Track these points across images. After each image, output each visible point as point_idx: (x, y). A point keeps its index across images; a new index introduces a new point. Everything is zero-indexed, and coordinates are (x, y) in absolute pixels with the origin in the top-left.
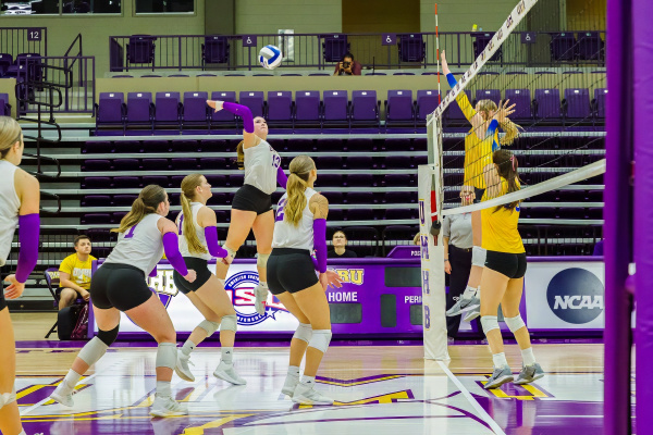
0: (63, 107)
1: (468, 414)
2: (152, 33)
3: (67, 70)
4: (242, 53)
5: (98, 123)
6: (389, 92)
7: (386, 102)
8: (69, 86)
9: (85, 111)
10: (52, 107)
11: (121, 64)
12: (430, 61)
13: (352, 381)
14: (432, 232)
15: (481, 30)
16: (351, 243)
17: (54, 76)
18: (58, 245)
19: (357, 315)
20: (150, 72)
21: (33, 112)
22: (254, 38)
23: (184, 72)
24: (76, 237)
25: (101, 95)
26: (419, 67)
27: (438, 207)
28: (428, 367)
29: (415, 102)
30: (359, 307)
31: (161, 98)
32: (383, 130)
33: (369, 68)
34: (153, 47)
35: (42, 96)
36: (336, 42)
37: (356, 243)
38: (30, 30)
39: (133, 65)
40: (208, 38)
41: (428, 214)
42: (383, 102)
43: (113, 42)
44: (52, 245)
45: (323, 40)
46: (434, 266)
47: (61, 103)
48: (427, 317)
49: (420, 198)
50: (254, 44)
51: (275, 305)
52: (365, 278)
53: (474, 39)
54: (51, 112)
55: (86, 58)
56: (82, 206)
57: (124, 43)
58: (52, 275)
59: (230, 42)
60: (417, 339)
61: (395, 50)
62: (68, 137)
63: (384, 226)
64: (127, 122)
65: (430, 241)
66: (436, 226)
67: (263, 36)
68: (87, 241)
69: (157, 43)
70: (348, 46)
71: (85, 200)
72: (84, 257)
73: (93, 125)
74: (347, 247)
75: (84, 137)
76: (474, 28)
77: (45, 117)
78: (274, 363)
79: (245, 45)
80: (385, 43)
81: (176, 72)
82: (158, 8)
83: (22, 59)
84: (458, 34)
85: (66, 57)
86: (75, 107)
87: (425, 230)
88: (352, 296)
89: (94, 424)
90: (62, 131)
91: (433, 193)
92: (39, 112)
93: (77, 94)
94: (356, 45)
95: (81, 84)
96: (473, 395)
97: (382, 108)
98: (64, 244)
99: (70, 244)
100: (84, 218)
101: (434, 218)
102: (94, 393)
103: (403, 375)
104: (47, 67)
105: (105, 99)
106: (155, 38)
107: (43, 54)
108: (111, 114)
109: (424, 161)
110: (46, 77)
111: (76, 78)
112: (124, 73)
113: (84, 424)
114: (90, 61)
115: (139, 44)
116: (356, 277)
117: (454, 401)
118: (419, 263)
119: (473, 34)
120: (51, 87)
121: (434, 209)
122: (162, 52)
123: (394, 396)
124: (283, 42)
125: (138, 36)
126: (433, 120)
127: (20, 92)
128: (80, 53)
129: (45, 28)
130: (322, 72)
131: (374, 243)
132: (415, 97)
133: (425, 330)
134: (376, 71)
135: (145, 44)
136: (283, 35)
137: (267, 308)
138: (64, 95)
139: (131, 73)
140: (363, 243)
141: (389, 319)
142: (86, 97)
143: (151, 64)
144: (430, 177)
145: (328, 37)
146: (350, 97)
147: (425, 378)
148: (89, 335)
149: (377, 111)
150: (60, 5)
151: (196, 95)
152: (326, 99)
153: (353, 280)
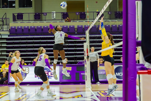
0: (2, 30)
1: (95, 100)
2: (23, 13)
3: (3, 21)
4: (43, 17)
5: (10, 33)
6: (78, 26)
7: (77, 28)
8: (3, 25)
9: (7, 31)
11: (15, 20)
12: (87, 18)
13: (69, 93)
15: (99, 11)
16: (69, 61)
20: (22, 22)
22: (46, 13)
23: (30, 22)
24: (5, 60)
25: (11, 27)
26: (84, 20)
28: (86, 89)
31: (25, 28)
32: (76, 35)
34: (23, 16)
36: (65, 14)
39: (18, 20)
40: (35, 14)
41: (86, 54)
42: (76, 28)
43: (13, 15)
45: (62, 14)
46: (87, 66)
47: (1, 29)
48: (86, 78)
49: (84, 50)
50: (46, 15)
51: (51, 75)
52: (72, 69)
55: (7, 19)
57: (16, 15)
59: (41, 14)
60: (84, 83)
61: (79, 16)
62: (3, 37)
63: (77, 57)
64: (17, 33)
65: (87, 60)
66: (88, 57)
67: (48, 13)
68: (7, 61)
69: (23, 15)
70: (68, 15)
72: (7, 65)
73: (9, 34)
75: (7, 37)
78: (51, 89)
79: (44, 15)
80: (76, 14)
81: (28, 21)
82: (24, 7)
84: (94, 12)
85: (2, 18)
86: (5, 30)
87: (85, 58)
88: (69, 73)
90: (2, 36)
91: (87, 49)
93: (5, 27)
94: (70, 15)
96: (97, 96)
97: (76, 29)
98: (2, 62)
100: (7, 56)
101: (88, 55)
103: (81, 91)
105: (12, 28)
106: (23, 14)
108: (13, 31)
109: (85, 42)
111: (5, 23)
112: (16, 22)
114: (8, 19)
115: (19, 15)
117: (92, 97)
118: (84, 66)
119: (97, 12)
121: (87, 53)
122: (25, 17)
123: (78, 96)
125: (19, 13)
126: (87, 32)
128: (6, 17)
130: (62, 21)
131: (74, 61)
132: (83, 27)
133: (86, 81)
134: (74, 21)
135: (21, 15)
136: (53, 13)
137: (49, 76)
138: (2, 27)
139: (18, 22)
140: (72, 61)
141: (78, 79)
142: (7, 28)
143: (22, 20)
144: (86, 45)
145: (63, 13)
146: (68, 27)
147: (86, 92)
148: (8, 83)
149: (75, 30)
150: (1, 6)
151: (33, 27)
152: (63, 27)
153: (69, 70)
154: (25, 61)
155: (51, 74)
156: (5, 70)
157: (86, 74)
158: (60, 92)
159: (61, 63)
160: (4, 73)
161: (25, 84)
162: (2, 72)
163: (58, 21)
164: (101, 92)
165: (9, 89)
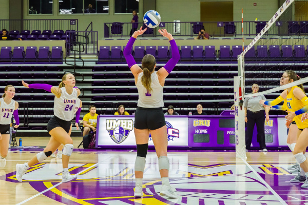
0: (84, 52)
1: (256, 181)
2: (122, 22)
3: (86, 37)
5: (99, 58)
6: (220, 46)
7: (219, 51)
8: (87, 43)
9: (94, 54)
10: (80, 52)
11: (109, 35)
12: (237, 33)
14: (240, 105)
15: (259, 20)
16: (204, 109)
17: (81, 39)
19: (207, 139)
20: (120, 38)
21: (72, 54)
24: (90, 106)
25: (101, 47)
26: (232, 36)
27: (242, 94)
28: (237, 161)
29: (231, 51)
30: (208, 136)
32: (217, 62)
33: (211, 36)
34: (122, 27)
35: (76, 47)
36: (198, 25)
37: (206, 109)
38: (71, 20)
39: (114, 35)
41: (238, 97)
42: (218, 51)
43: (105, 25)
45: (192, 25)
46: (240, 119)
47: (84, 51)
48: (237, 140)
49: (235, 90)
50: (164, 26)
51: (173, 135)
52: (211, 123)
53: (256, 24)
54: (80, 54)
55: (94, 32)
56: (92, 93)
57: (110, 26)
60: (233, 149)
61: (223, 29)
62: (87, 64)
63: (218, 103)
64: (111, 58)
65: (239, 108)
66: (241, 102)
67: (168, 23)
68: (94, 108)
69: (123, 26)
70: (203, 26)
71: (94, 91)
72: (93, 114)
73: (97, 60)
74: (203, 111)
75: (93, 64)
76: (256, 20)
77: (77, 56)
78: (172, 159)
79: (160, 26)
80: (218, 26)
82: (124, 11)
83: (68, 32)
84: (249, 22)
85: (86, 31)
86: (89, 52)
87: (237, 104)
88: (205, 131)
89: (98, 183)
90: (84, 62)
91: (240, 88)
92: (75, 54)
93: (90, 47)
94: (206, 26)
95: (92, 42)
96: (258, 173)
97: (217, 53)
98: (85, 109)
99: (87, 109)
100: (93, 98)
101: (241, 99)
102: (98, 170)
103: (227, 164)
104: (78, 35)
105: (102, 49)
107: (76, 30)
108: (104, 55)
109: (236, 75)
110: (77, 40)
111: (90, 41)
112: (110, 38)
113: (93, 183)
114: (96, 33)
115: (116, 26)
116: (207, 123)
117: (248, 175)
118: (234, 118)
119: (255, 22)
120: (80, 44)
121: (240, 95)
122: (126, 29)
123: (224, 173)
124: (176, 26)
125: (115, 23)
126: (241, 58)
127: (67, 46)
128: (92, 30)
129: (77, 20)
130: (192, 38)
131: (214, 109)
132: (231, 48)
133: (236, 146)
134: (215, 38)
135: (119, 26)
136: (176, 23)
137: (170, 136)
138: (85, 47)
139: (113, 38)
140: (209, 109)
141: (220, 141)
142: (94, 48)
144: (239, 81)
145: (195, 23)
146: (204, 49)
147: (236, 165)
148: (96, 147)
149: (215, 54)
150: (83, 10)
151: (140, 47)
152: (194, 49)
154: (126, 109)
155: (173, 132)
157: (237, 133)
158: (189, 164)
159: (190, 113)
161: (128, 149)
163: (185, 38)
164: (265, 166)
165: (98, 157)
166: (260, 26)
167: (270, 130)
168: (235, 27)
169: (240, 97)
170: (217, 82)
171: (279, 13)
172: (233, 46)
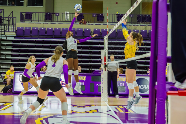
0: (7, 30)
1: (113, 117)
3: (9, 21)
4: (55, 17)
5: (17, 35)
6: (94, 29)
7: (93, 32)
8: (9, 25)
9: (13, 32)
10: (4, 30)
11: (23, 20)
12: (105, 21)
13: (82, 106)
14: (104, 67)
15: (119, 13)
16: (83, 69)
17: (5, 22)
18: (5, 67)
20: (31, 22)
22: (59, 14)
23: (40, 22)
25: (18, 27)
26: (102, 23)
28: (102, 103)
29: (101, 32)
30: (84, 87)
31: (33, 29)
32: (92, 39)
33: (89, 23)
34: (32, 15)
35: (2, 27)
36: (80, 15)
39: (26, 20)
40: (46, 13)
41: (103, 63)
42: (92, 32)
43: (21, 14)
44: (3, 67)
46: (104, 77)
48: (103, 90)
49: (102, 58)
50: (59, 15)
52: (86, 79)
53: (117, 16)
54: (4, 32)
55: (14, 18)
56: (12, 57)
57: (24, 14)
58: (3, 75)
59: (52, 14)
60: (99, 95)
61: (96, 18)
62: (9, 38)
63: (92, 65)
64: (24, 35)
65: (104, 70)
66: (106, 66)
67: (61, 13)
68: (13, 67)
69: (33, 14)
70: (84, 16)
71: (12, 55)
72: (12, 71)
73: (15, 35)
74: (81, 70)
75: (13, 39)
76: (117, 13)
77: (3, 33)
79: (56, 15)
80: (93, 16)
81: (38, 22)
82: (33, 5)
84: (113, 14)
85: (9, 17)
86: (11, 31)
87: (102, 67)
89: (13, 116)
90: (7, 37)
91: (105, 57)
92: (1, 32)
93: (11, 27)
94: (86, 16)
95: (12, 24)
96: (114, 111)
99: (8, 67)
100: (12, 60)
101: (105, 64)
102: (14, 108)
103: (96, 105)
104: (3, 19)
105: (19, 29)
106: (32, 13)
107: (2, 16)
108: (20, 33)
109: (103, 48)
110: (3, 23)
111: (11, 23)
112: (24, 22)
113: (10, 116)
114: (15, 19)
115: (28, 14)
117: (109, 113)
118: (101, 75)
119: (117, 15)
120: (4, 25)
121: (105, 61)
122: (34, 17)
123: (93, 111)
124: (66, 15)
125: (28, 12)
126: (106, 38)
128: (12, 16)
129: (3, 10)
130: (76, 23)
131: (89, 69)
132: (101, 31)
133: (102, 94)
134: (91, 24)
135: (30, 14)
136: (66, 13)
138: (8, 27)
139: (26, 22)
140: (86, 69)
141: (92, 90)
142: (14, 28)
143: (31, 20)
144: (104, 53)
146: (83, 30)
147: (101, 106)
148: (13, 92)
149: (91, 34)
150: (7, 3)
151: (43, 28)
152: (77, 30)
153: (83, 79)
155: (62, 84)
156: (10, 77)
158: (72, 105)
160: (8, 80)
161: (33, 94)
162: (6, 79)
164: (119, 107)
165: (14, 98)
166: (119, 17)
167: (124, 84)
168: (104, 17)
169: (105, 63)
170: (91, 52)
171: (132, 9)
172: (102, 29)
